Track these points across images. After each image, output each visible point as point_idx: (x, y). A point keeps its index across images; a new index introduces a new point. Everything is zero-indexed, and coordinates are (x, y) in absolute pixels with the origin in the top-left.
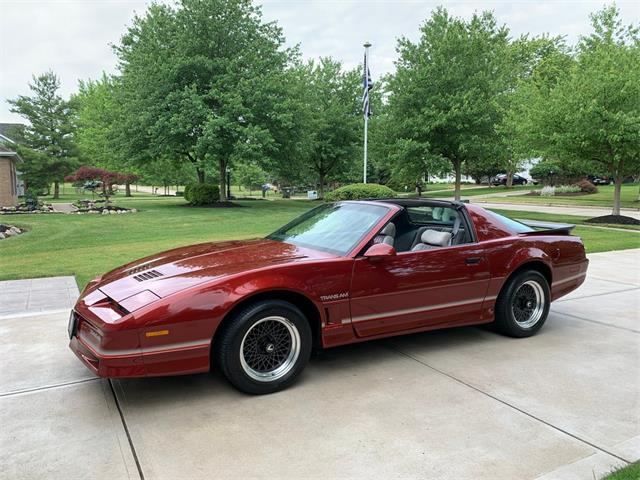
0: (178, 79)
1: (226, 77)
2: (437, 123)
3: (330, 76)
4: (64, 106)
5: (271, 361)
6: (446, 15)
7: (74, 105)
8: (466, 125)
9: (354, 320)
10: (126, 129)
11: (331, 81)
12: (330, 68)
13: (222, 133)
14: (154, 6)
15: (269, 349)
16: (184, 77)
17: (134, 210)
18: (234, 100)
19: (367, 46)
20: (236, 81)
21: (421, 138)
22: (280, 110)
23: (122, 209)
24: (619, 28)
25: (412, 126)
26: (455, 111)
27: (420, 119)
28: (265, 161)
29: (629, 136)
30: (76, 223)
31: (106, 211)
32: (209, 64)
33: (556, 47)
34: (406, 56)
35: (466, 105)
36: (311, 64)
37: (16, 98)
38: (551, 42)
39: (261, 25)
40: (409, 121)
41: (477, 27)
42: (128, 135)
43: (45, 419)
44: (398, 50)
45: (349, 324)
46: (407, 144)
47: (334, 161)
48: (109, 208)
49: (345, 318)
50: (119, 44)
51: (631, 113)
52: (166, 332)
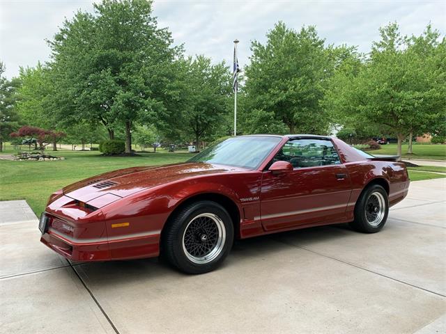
0: (97, 66)
1: (132, 65)
2: (279, 99)
3: (203, 67)
4: (8, 85)
5: (204, 248)
6: (284, 27)
7: (16, 84)
8: (299, 101)
9: (263, 218)
10: (57, 100)
11: (204, 71)
12: (203, 62)
13: (128, 104)
14: (79, 14)
15: (203, 238)
16: (100, 64)
17: (62, 158)
18: (138, 80)
19: (236, 42)
20: (139, 68)
21: (269, 109)
22: (171, 88)
23: (54, 158)
24: (398, 38)
25: (262, 101)
26: (291, 91)
27: (267, 96)
28: (160, 123)
29: (408, 108)
30: (19, 166)
31: (41, 159)
32: (120, 55)
33: (351, 53)
34: (257, 53)
35: (298, 87)
36: (190, 59)
38: (348, 50)
39: (156, 30)
40: (260, 97)
41: (304, 36)
42: (59, 105)
43: (26, 297)
44: (252, 50)
45: (259, 220)
46: (259, 113)
47: (207, 125)
48: (44, 157)
49: (257, 215)
50: (53, 40)
51: (409, 92)
52: (127, 224)
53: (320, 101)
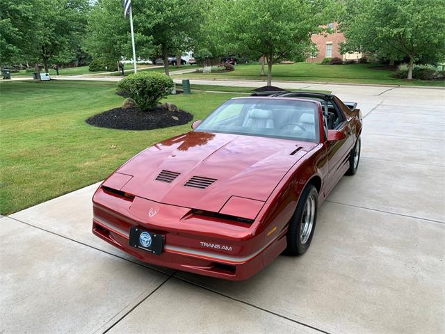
8: (176, 24)
26: (169, 13)
52: (276, 228)
53: (201, 26)
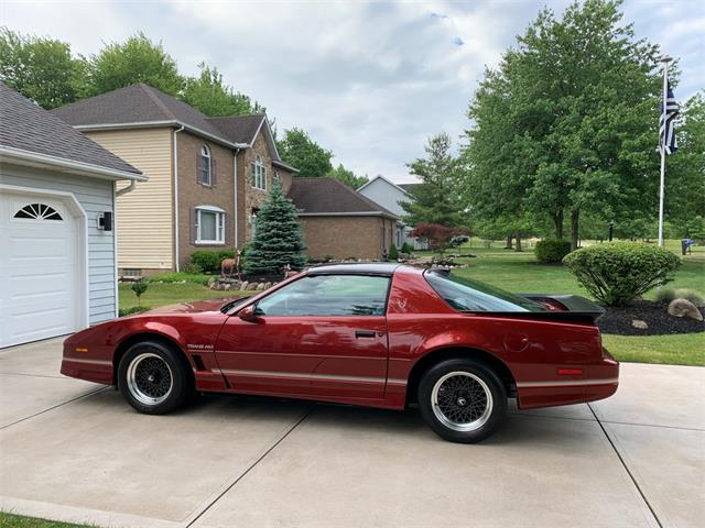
9: (224, 372)
15: (150, 379)
32: (549, 107)
37: (414, 161)
45: (219, 374)
49: (214, 367)
52: (86, 350)
